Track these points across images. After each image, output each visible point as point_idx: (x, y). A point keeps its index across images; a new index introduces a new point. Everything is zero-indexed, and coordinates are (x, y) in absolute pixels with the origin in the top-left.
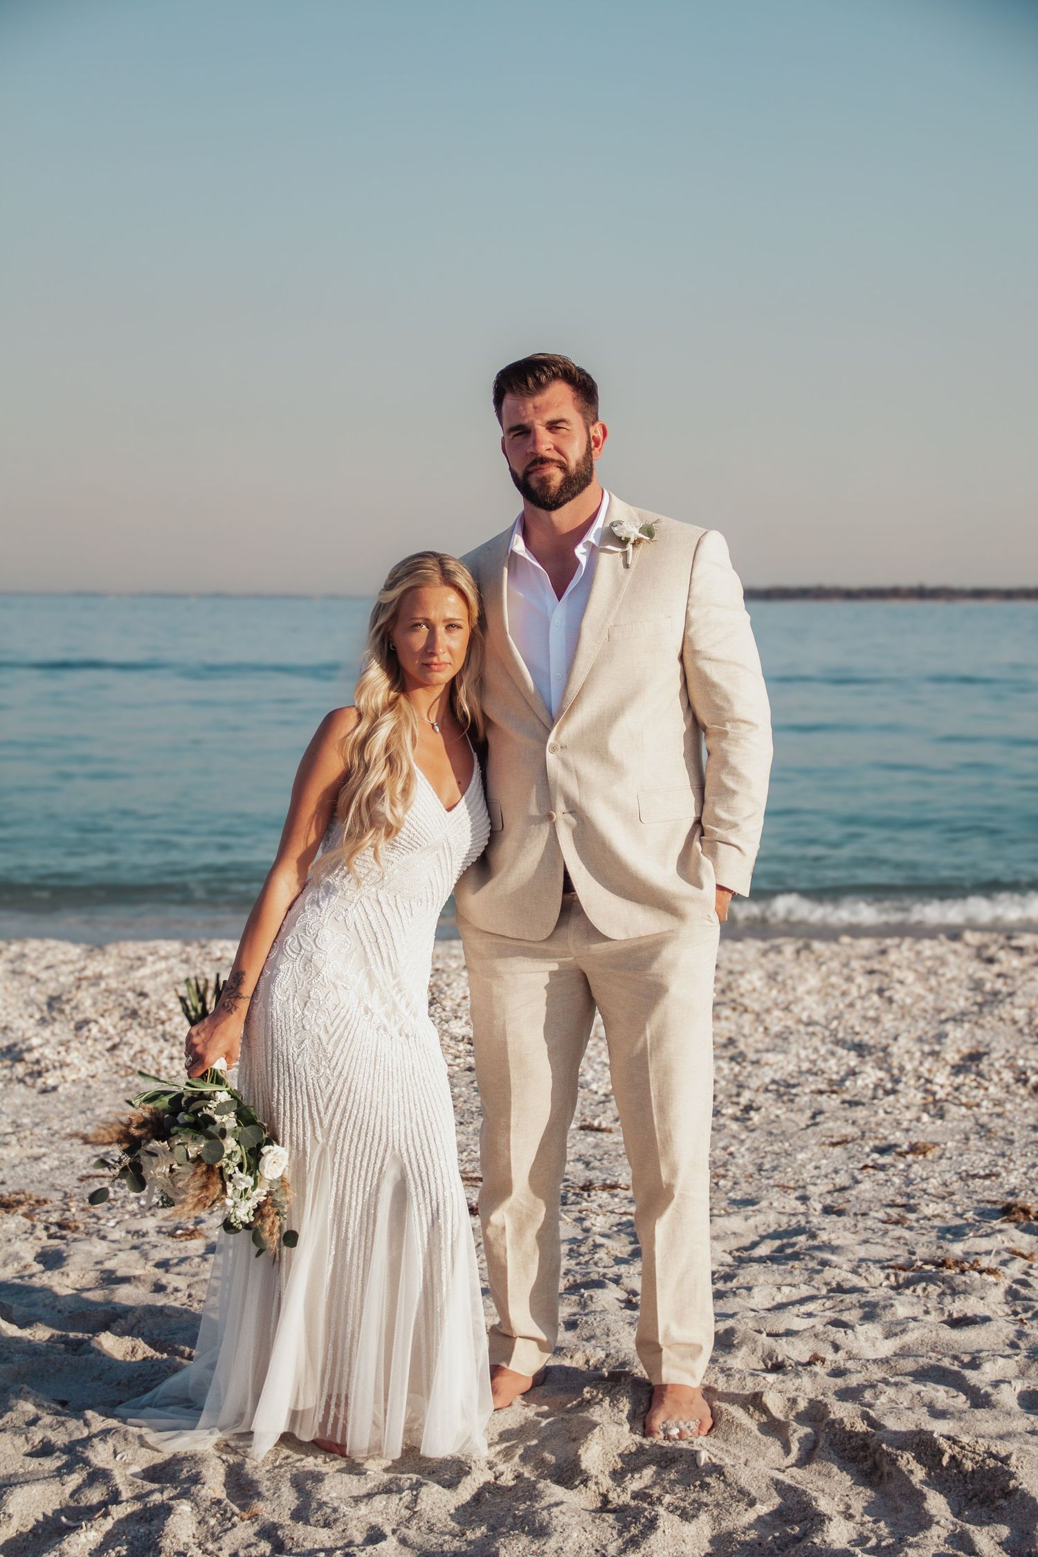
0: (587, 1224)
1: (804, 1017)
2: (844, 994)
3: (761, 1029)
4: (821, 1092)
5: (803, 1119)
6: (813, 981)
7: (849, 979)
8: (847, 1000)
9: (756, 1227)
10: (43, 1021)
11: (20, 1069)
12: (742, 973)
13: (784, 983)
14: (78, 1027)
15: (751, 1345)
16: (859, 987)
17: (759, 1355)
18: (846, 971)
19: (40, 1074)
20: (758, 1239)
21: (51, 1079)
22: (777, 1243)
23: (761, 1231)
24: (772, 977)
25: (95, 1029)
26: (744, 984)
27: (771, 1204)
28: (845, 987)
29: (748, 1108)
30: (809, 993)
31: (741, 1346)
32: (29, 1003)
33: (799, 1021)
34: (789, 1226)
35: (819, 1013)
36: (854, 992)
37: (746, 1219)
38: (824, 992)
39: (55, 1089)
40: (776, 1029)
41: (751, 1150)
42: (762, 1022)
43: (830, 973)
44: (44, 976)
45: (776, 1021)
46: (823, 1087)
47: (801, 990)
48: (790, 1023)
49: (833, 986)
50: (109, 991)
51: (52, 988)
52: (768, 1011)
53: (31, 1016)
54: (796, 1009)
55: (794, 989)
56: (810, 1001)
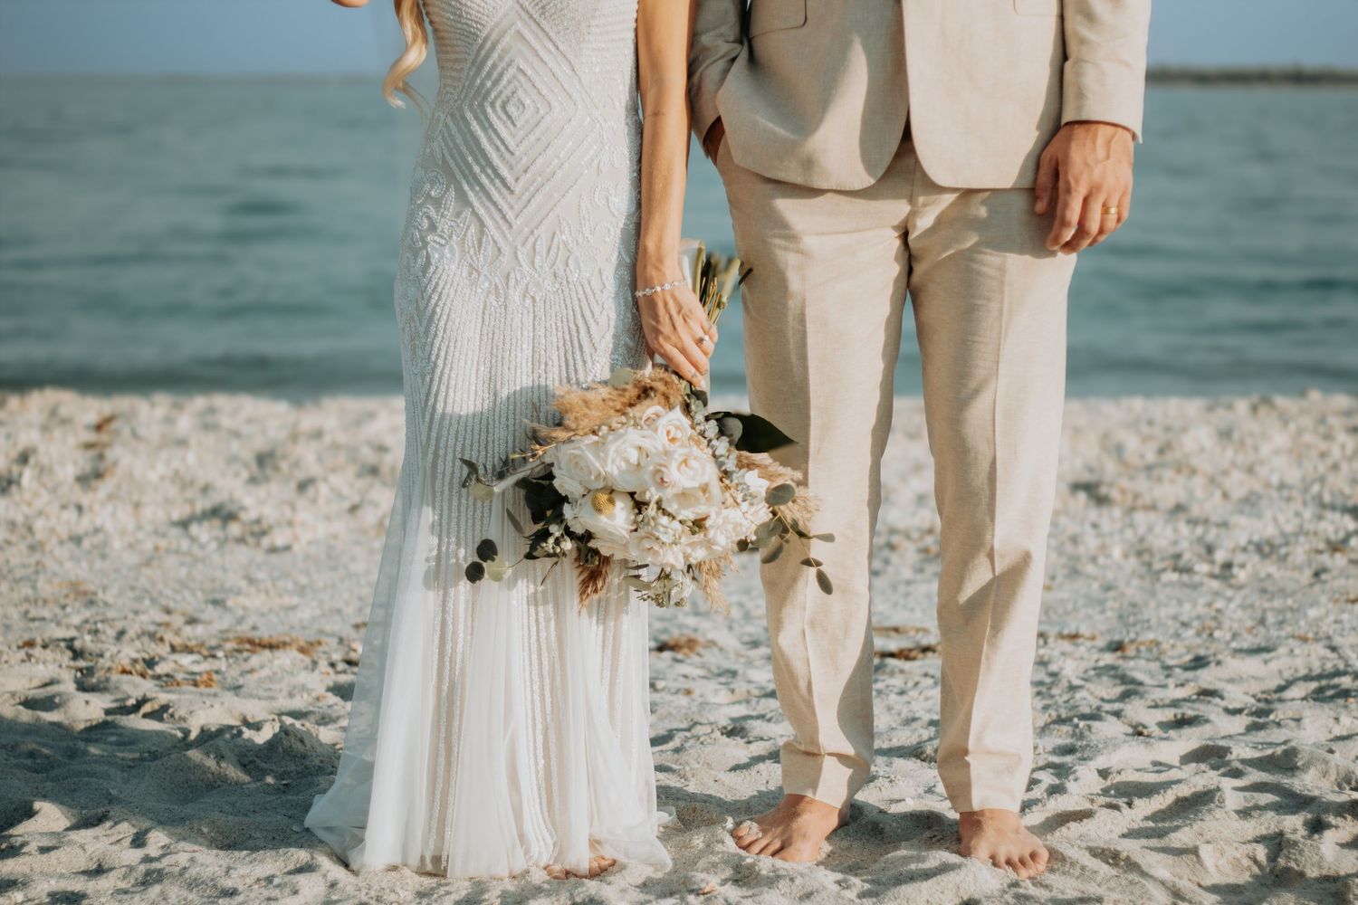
0: (1053, 667)
1: (1275, 480)
2: (1323, 455)
3: (1218, 494)
4: (1319, 552)
5: (1306, 576)
6: (1280, 439)
7: (1328, 437)
8: (1329, 462)
9: (1280, 672)
10: (253, 480)
11: (235, 529)
12: (1184, 430)
13: (1242, 443)
14: (302, 486)
15: (1321, 767)
16: (1343, 447)
17: (1333, 777)
18: (1322, 429)
19: (264, 533)
20: (1283, 683)
21: (279, 539)
22: (1314, 685)
23: (1288, 675)
24: (1225, 435)
25: (323, 489)
26: (1188, 442)
27: (1292, 651)
28: (1323, 446)
29: (1228, 566)
30: (1277, 452)
31: (1308, 768)
32: (232, 459)
33: (1268, 485)
34: (1323, 670)
35: (1293, 476)
36: (1336, 453)
37: (1266, 662)
38: (1297, 453)
39: (287, 548)
40: (1238, 493)
41: (1243, 607)
42: (1219, 486)
43: (1300, 432)
44: (246, 429)
45: (1238, 484)
46: (1321, 546)
47: (1265, 450)
48: (1258, 487)
49: (1308, 446)
50: (335, 447)
51: (259, 444)
52: (1225, 473)
53: (237, 475)
54: (1263, 471)
55: (1256, 449)
56: (1280, 462)
